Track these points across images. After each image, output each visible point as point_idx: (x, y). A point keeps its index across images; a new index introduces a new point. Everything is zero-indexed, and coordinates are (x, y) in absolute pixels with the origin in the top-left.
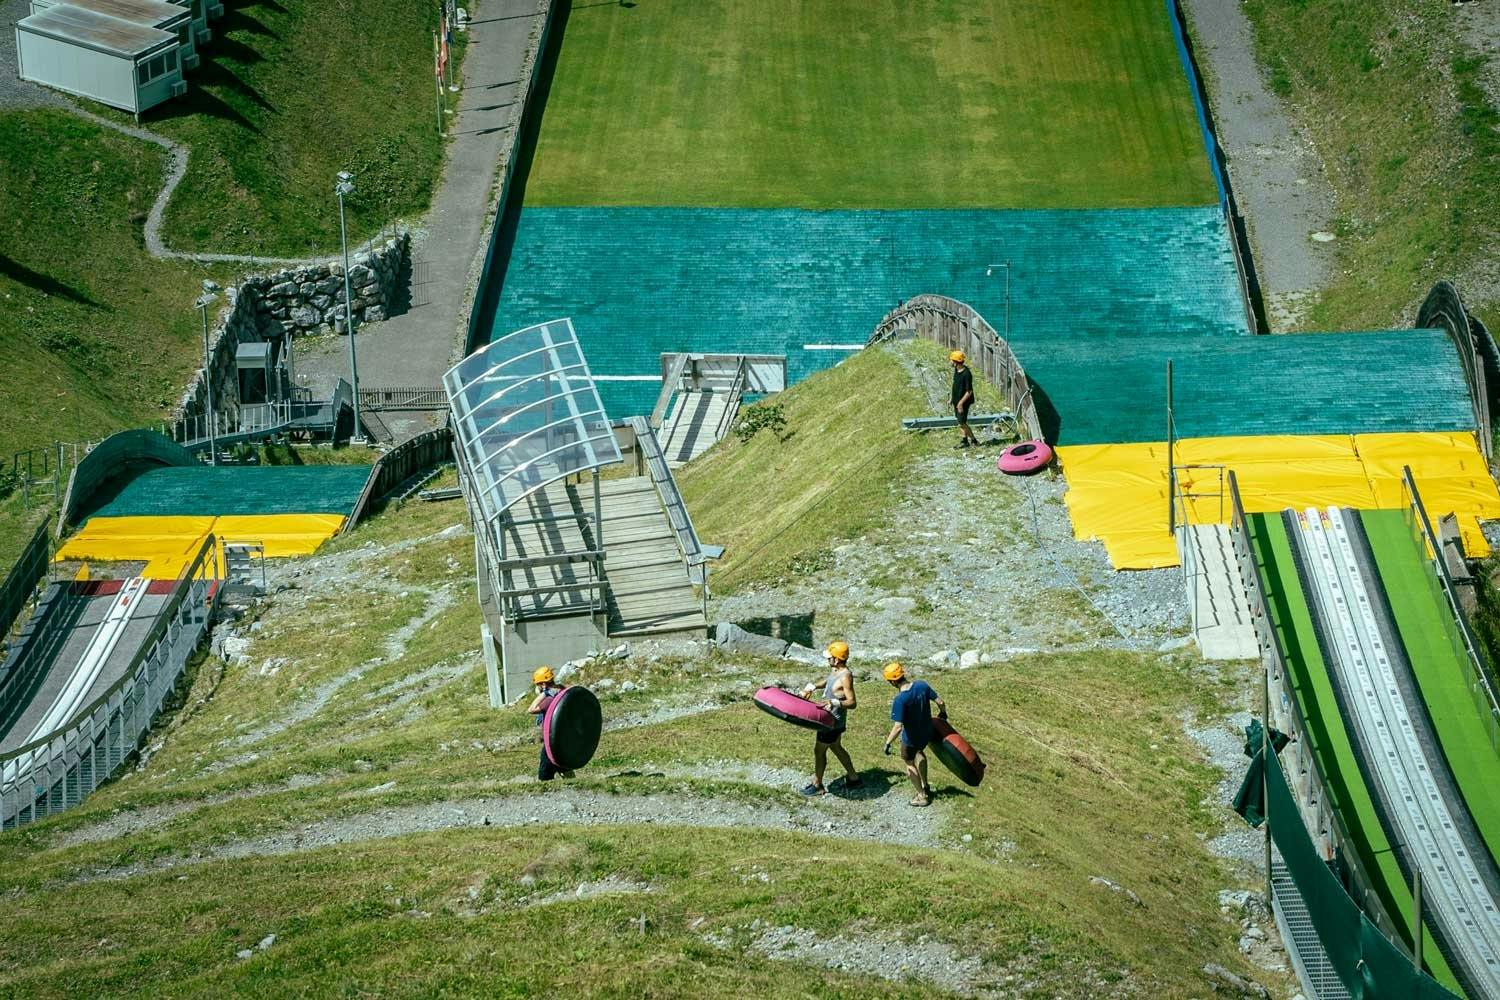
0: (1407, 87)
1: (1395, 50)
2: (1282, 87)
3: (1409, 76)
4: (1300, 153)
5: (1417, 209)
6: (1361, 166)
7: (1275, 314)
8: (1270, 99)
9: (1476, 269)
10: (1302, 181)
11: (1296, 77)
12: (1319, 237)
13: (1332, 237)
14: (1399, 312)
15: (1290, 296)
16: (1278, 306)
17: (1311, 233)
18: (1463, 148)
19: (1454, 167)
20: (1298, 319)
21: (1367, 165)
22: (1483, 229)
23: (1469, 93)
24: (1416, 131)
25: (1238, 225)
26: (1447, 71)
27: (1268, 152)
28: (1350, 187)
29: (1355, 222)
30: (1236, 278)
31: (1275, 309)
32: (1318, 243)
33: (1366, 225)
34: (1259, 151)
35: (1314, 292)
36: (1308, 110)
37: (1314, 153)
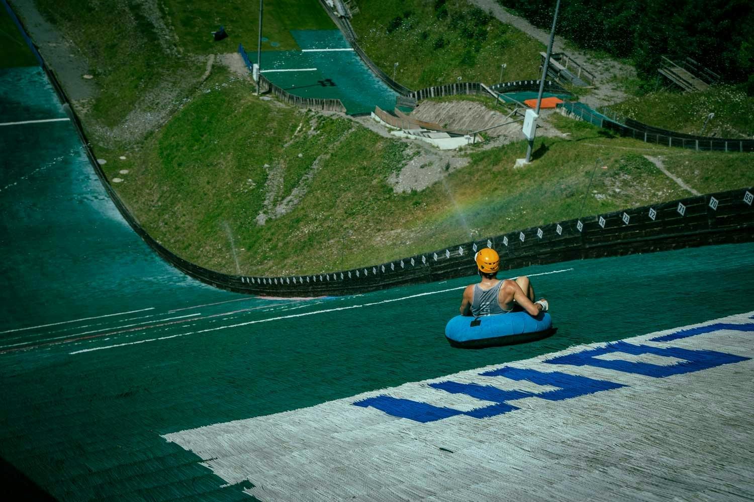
0: (110, 16)
1: (100, 3)
2: (52, 20)
3: (110, 12)
4: (68, 45)
5: (128, 63)
6: (97, 48)
7: (77, 109)
8: (48, 25)
9: (162, 86)
10: (72, 56)
11: (57, 17)
12: (86, 77)
13: (91, 77)
14: (133, 105)
15: (82, 101)
16: (77, 105)
17: (82, 75)
18: (143, 38)
19: (140, 46)
20: (88, 110)
21: (99, 48)
22: (160, 70)
23: (139, 17)
24: (119, 33)
25: (51, 74)
26: (127, 9)
27: (54, 45)
28: (94, 57)
29: (100, 71)
30: (55, 94)
31: (77, 107)
32: (86, 79)
33: (105, 71)
34: (51, 45)
35: (91, 99)
36: (66, 29)
37: (73, 45)
